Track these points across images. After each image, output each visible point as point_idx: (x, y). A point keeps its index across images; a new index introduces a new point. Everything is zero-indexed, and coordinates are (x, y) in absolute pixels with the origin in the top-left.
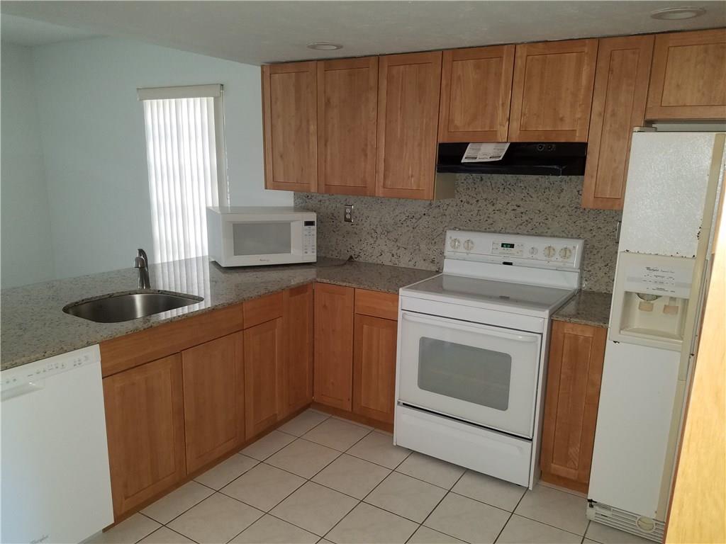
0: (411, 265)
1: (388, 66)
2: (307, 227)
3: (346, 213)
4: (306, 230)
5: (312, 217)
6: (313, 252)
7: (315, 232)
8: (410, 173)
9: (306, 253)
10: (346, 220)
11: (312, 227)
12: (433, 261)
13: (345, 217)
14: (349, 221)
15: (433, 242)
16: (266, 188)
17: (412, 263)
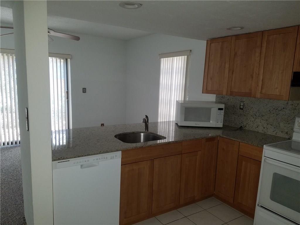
0: (274, 134)
1: (267, 36)
2: (219, 111)
3: (240, 105)
4: (218, 112)
5: (223, 106)
6: (221, 123)
7: (223, 114)
8: (276, 86)
9: (218, 122)
10: (240, 109)
11: (222, 111)
12: (287, 133)
13: (240, 108)
14: (242, 109)
15: (288, 123)
16: (203, 93)
17: (275, 133)
